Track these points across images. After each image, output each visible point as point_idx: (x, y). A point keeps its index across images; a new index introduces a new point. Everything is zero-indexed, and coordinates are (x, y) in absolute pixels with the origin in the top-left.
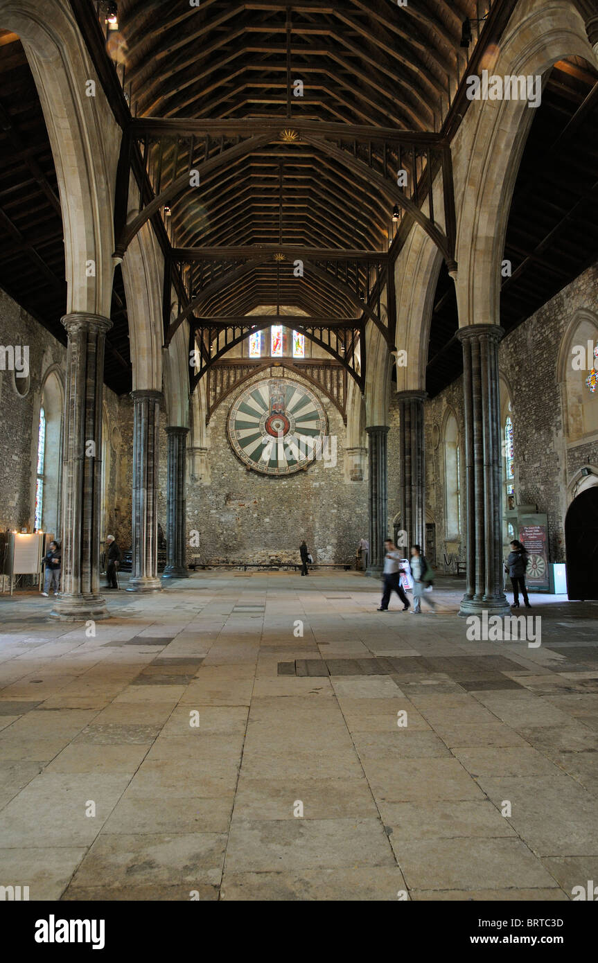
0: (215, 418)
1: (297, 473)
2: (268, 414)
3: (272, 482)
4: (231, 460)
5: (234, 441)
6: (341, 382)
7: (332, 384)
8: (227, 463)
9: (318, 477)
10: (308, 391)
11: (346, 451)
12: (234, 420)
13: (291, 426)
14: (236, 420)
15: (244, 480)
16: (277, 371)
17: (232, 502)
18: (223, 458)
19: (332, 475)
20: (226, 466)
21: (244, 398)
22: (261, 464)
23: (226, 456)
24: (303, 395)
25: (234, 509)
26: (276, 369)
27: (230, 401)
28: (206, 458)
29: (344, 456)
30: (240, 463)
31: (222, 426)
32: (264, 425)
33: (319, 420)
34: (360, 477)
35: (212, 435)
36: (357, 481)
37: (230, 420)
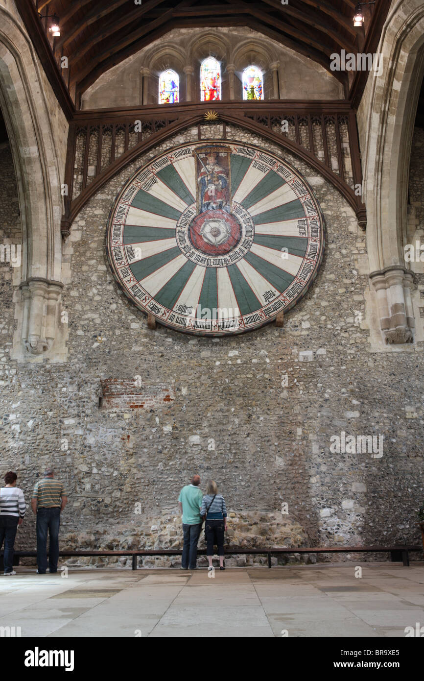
0: (82, 223)
1: (261, 330)
2: (193, 210)
3: (206, 352)
4: (114, 306)
5: (120, 267)
6: (346, 145)
7: (326, 151)
8: (105, 314)
9: (309, 337)
10: (279, 164)
11: (369, 279)
12: (121, 225)
13: (244, 233)
14: (126, 224)
15: (141, 348)
16: (212, 132)
17: (113, 400)
18: (95, 304)
19: (342, 334)
20: (102, 321)
21: (143, 182)
22: (179, 312)
23: (104, 299)
24: (268, 171)
25: (118, 416)
26: (209, 129)
27: (114, 190)
28: (60, 304)
29: (366, 291)
30: (133, 312)
31: (96, 239)
32: (186, 232)
33: (304, 219)
34: (408, 333)
35: (73, 259)
36: (401, 345)
37: (114, 226)
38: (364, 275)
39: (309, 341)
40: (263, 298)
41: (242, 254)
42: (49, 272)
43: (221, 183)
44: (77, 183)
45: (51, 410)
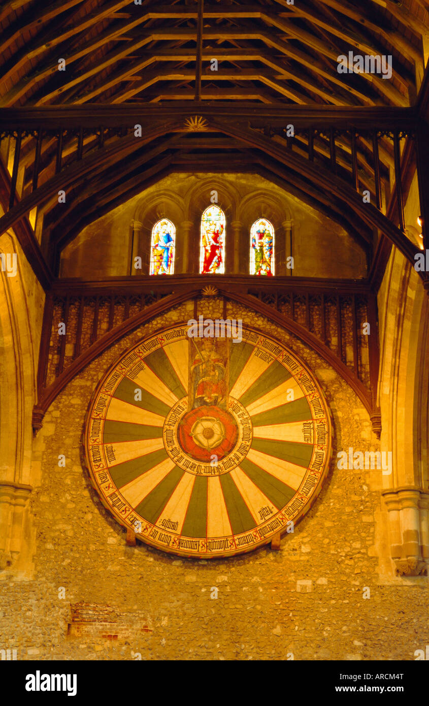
0: (57, 414)
1: (255, 553)
2: (184, 406)
3: (191, 577)
4: (89, 517)
5: (98, 471)
6: (364, 332)
7: (341, 336)
8: (78, 526)
9: (309, 563)
10: (285, 353)
11: (382, 497)
12: (100, 419)
13: (241, 436)
14: (107, 418)
15: (118, 568)
16: (210, 308)
17: (84, 627)
18: (68, 512)
19: (347, 562)
20: (75, 533)
21: (128, 369)
22: (163, 527)
23: (78, 507)
24: (272, 361)
25: (89, 647)
26: (207, 304)
27: (95, 375)
28: (27, 510)
29: (377, 510)
30: (111, 524)
31: (71, 434)
32: (175, 432)
33: (311, 421)
34: (422, 565)
35: (45, 457)
36: (413, 578)
37: (92, 421)
38: (375, 492)
39: (309, 568)
40: (259, 515)
41: (237, 462)
42: (17, 473)
43: (217, 374)
44: (52, 364)
45: (13, 638)
